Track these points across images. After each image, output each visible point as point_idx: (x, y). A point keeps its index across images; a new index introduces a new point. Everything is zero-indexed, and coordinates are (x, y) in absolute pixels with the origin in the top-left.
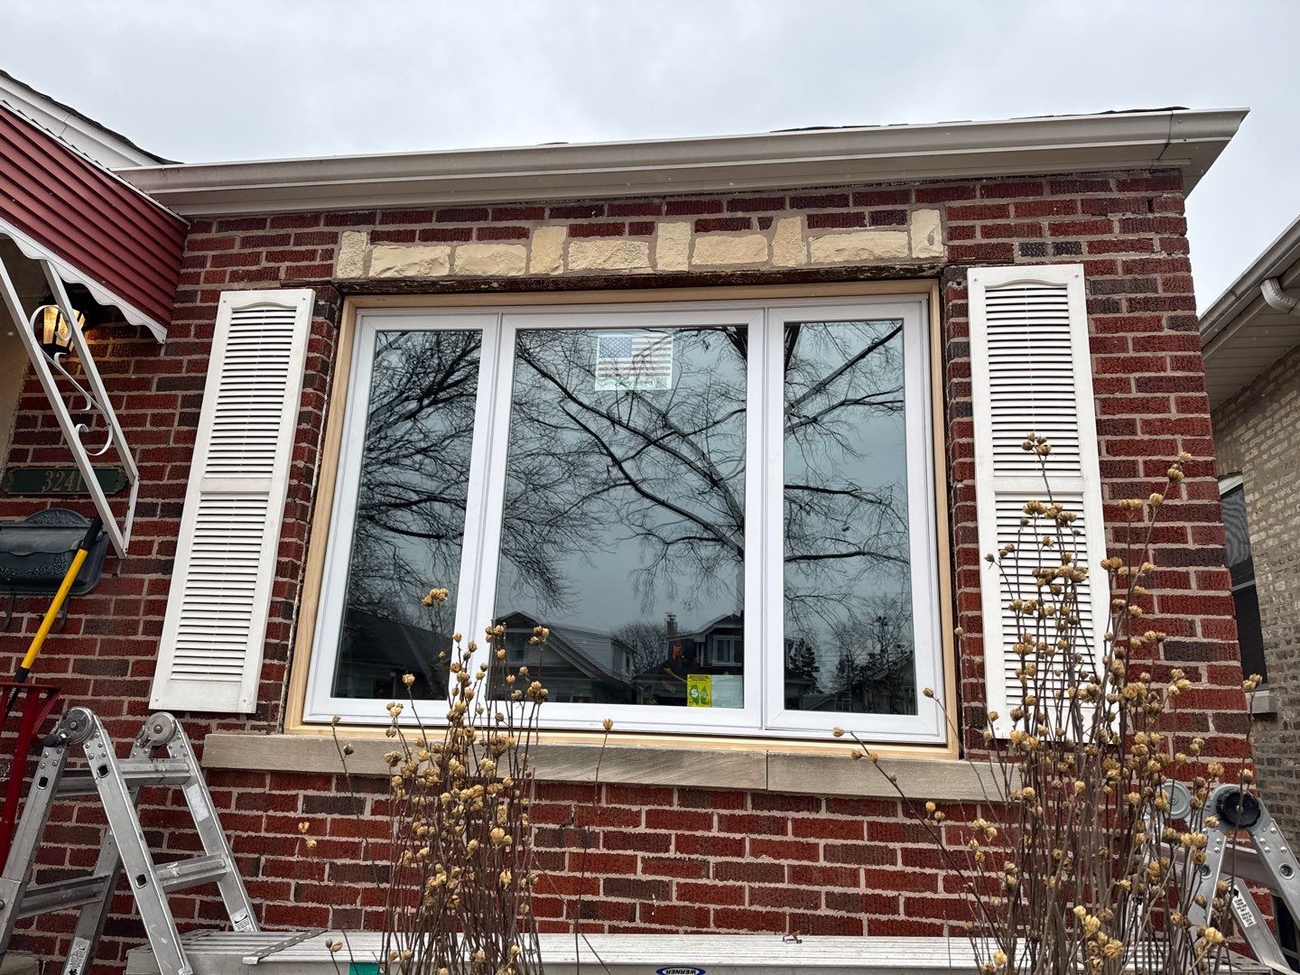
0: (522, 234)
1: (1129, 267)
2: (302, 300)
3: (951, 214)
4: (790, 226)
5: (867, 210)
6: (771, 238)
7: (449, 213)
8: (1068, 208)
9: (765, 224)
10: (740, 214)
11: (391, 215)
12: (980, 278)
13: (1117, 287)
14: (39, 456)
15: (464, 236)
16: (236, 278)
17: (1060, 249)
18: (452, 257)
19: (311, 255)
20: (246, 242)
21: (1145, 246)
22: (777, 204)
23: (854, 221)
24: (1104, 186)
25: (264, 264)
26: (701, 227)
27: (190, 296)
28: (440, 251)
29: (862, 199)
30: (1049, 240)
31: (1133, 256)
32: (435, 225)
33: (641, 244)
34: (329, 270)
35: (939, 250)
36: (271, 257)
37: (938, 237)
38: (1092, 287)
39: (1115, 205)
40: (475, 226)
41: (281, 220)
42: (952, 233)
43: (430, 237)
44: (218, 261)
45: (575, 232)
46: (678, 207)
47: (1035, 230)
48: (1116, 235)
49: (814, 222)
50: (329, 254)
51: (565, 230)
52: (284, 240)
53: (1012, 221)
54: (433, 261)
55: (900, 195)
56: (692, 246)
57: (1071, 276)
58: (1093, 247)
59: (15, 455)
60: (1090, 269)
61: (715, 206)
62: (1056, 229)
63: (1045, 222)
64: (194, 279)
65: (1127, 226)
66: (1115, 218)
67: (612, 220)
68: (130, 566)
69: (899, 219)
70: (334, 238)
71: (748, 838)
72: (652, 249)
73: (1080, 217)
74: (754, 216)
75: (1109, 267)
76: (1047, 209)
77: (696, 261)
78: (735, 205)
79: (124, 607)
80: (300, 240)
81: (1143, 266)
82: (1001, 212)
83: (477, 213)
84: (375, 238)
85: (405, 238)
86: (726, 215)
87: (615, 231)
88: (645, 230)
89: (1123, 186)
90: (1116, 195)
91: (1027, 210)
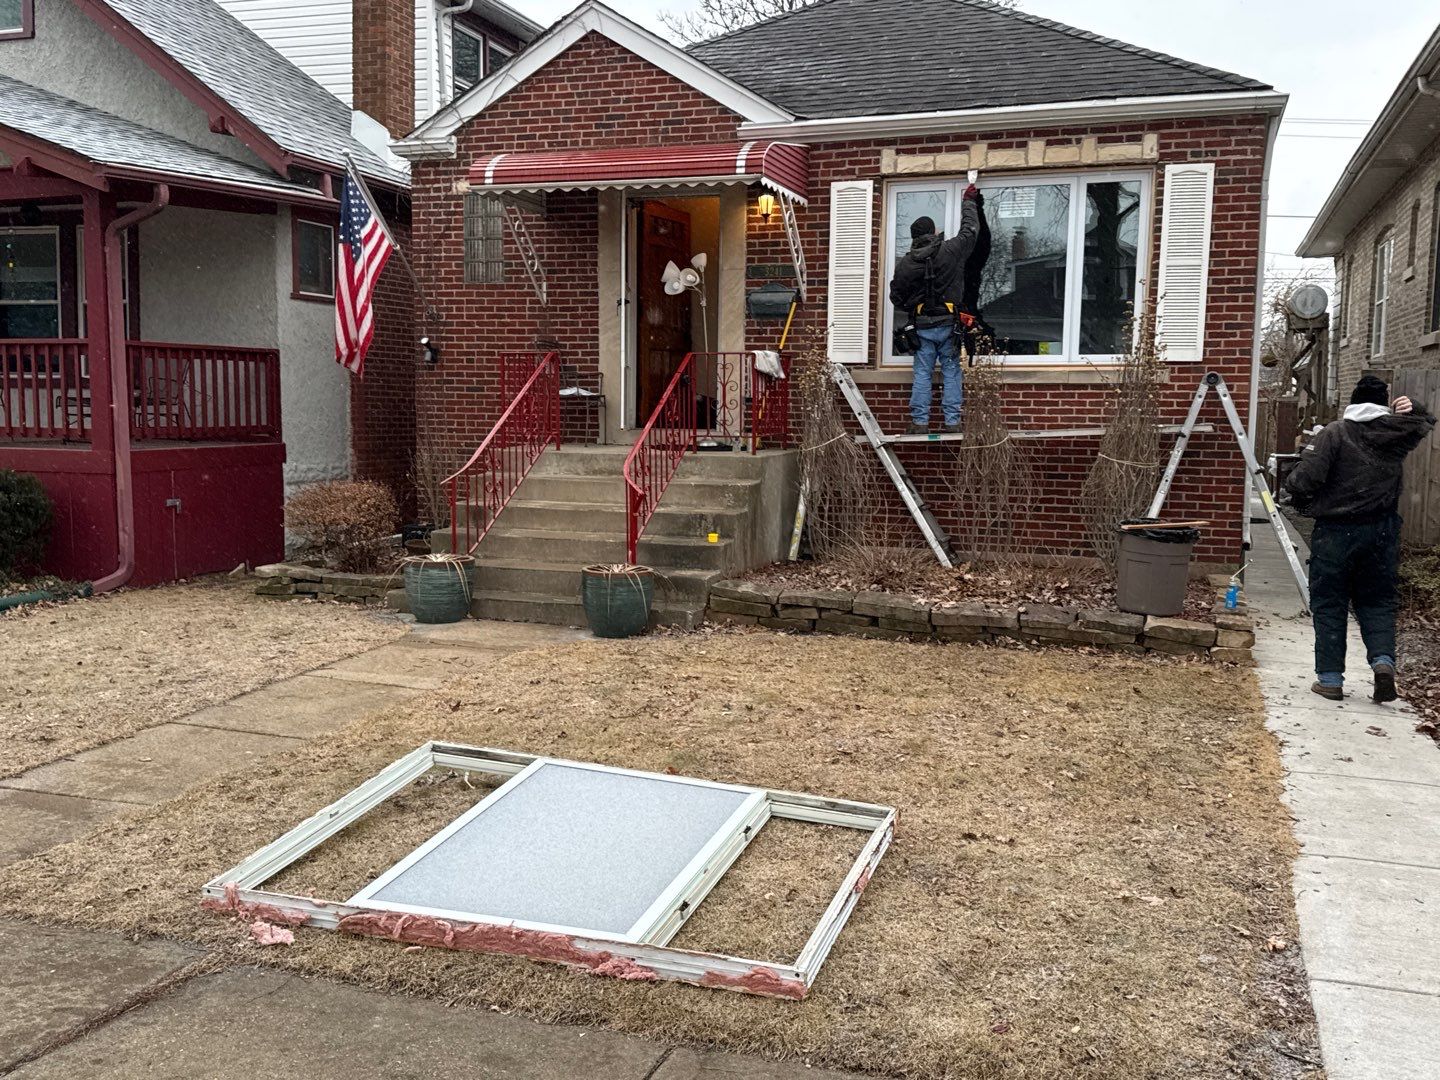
0: (966, 148)
1: (1236, 163)
2: (868, 185)
3: (1162, 136)
4: (1090, 142)
5: (1125, 134)
6: (1081, 149)
7: (932, 139)
8: (1213, 133)
9: (1079, 141)
10: (1066, 136)
11: (905, 140)
12: (1171, 169)
13: (1230, 172)
14: (760, 260)
15: (939, 150)
16: (836, 173)
17: (1208, 154)
18: (934, 161)
19: (869, 162)
20: (838, 155)
21: (1244, 152)
22: (1084, 131)
23: (1119, 140)
24: (1230, 123)
25: (847, 167)
26: (1049, 143)
27: (815, 183)
28: (928, 158)
29: (1124, 128)
30: (1203, 149)
31: (1239, 157)
32: (925, 145)
33: (1021, 153)
34: (878, 169)
35: (1155, 155)
36: (851, 163)
37: (1155, 148)
38: (1218, 173)
39: (1234, 132)
40: (944, 144)
41: (853, 143)
42: (1162, 146)
43: (924, 151)
44: (826, 165)
45: (991, 147)
46: (1039, 133)
47: (1198, 145)
48: (1233, 147)
49: (1101, 141)
50: (877, 161)
51: (985, 146)
52: (855, 154)
53: (1188, 140)
54: (926, 165)
55: (1138, 127)
56: (1045, 152)
57: (1209, 169)
58: (1223, 153)
59: (749, 260)
60: (1218, 164)
61: (1055, 133)
62: (1207, 144)
63: (1202, 141)
64: (815, 174)
65: (1238, 143)
66: (1233, 138)
67: (1009, 140)
69: (1137, 139)
70: (879, 153)
71: (1060, 400)
72: (1026, 156)
73: (1218, 138)
74: (1074, 137)
75: (1227, 162)
76: (1204, 134)
77: (1046, 161)
78: (1066, 131)
79: (807, 324)
80: (864, 154)
81: (1241, 162)
82: (1184, 135)
83: (945, 138)
84: (898, 152)
85: (911, 152)
86: (1060, 137)
87: (1009, 146)
88: (1023, 145)
89: (1240, 123)
90: (1235, 127)
91: (1195, 135)
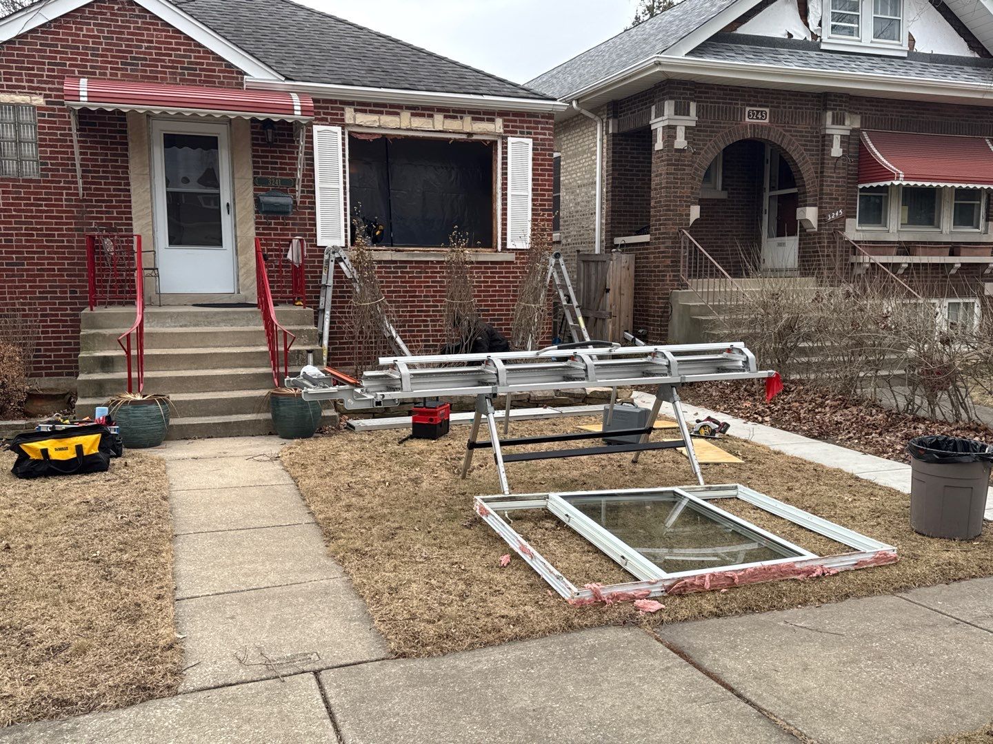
0: (398, 114)
1: (541, 139)
2: (337, 130)
3: (505, 121)
4: (468, 119)
5: (486, 117)
6: (463, 123)
7: (376, 105)
8: (530, 122)
9: (462, 118)
10: (455, 114)
11: (360, 104)
12: (511, 140)
13: (539, 145)
14: (263, 173)
15: (381, 113)
16: (317, 120)
17: (528, 133)
18: (379, 119)
19: (337, 114)
21: (545, 134)
22: (464, 112)
23: (482, 120)
24: (538, 117)
25: (322, 116)
26: (445, 117)
28: (375, 117)
29: (485, 113)
30: (525, 130)
31: (543, 137)
32: (373, 108)
33: (430, 120)
34: (343, 120)
35: (502, 131)
36: (324, 113)
37: (502, 127)
38: (534, 144)
39: (539, 122)
40: (385, 110)
41: (325, 101)
42: (505, 126)
43: (372, 112)
45: (413, 115)
46: (439, 110)
47: (523, 127)
48: (539, 131)
49: (474, 119)
50: (342, 115)
51: (409, 114)
52: (327, 108)
53: (518, 124)
54: (375, 121)
55: (492, 113)
56: (444, 122)
57: (530, 141)
58: (535, 133)
59: (255, 173)
60: (534, 139)
61: (448, 111)
62: (528, 128)
63: (525, 125)
65: (542, 129)
66: (540, 126)
67: (423, 112)
68: (300, 208)
69: (492, 120)
70: (343, 109)
72: (433, 122)
73: (532, 125)
74: (459, 115)
75: (538, 139)
76: (525, 122)
77: (444, 128)
78: (454, 111)
79: (301, 219)
80: (333, 108)
81: (544, 139)
82: (516, 121)
83: (384, 105)
84: (356, 110)
85: (364, 111)
86: (451, 114)
87: (422, 115)
88: (431, 116)
89: (542, 117)
90: (540, 120)
91: (521, 122)
